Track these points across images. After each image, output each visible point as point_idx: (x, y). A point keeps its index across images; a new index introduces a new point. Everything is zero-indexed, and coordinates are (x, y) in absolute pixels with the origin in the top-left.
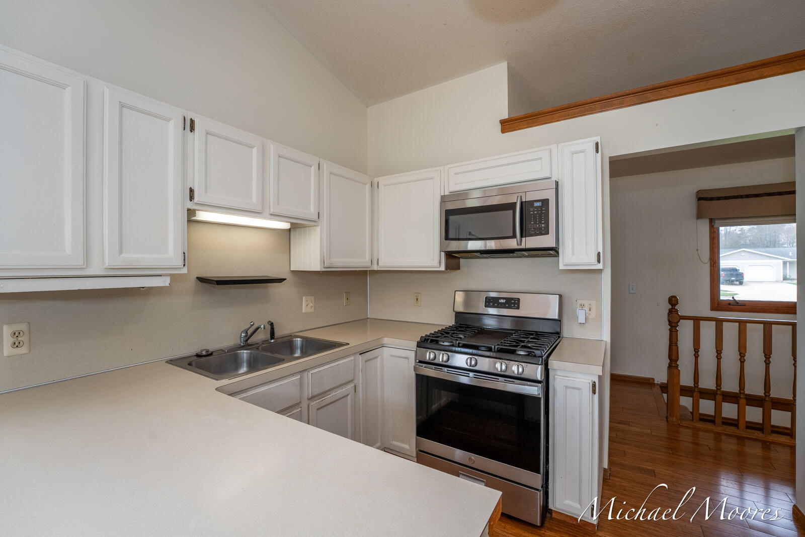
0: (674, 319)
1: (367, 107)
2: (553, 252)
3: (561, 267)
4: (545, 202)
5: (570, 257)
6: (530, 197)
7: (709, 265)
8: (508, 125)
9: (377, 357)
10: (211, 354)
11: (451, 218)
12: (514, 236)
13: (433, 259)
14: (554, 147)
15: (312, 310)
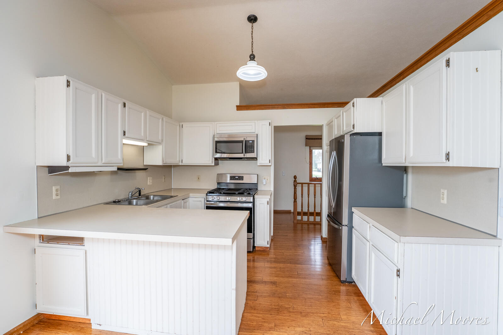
0: (295, 184)
1: (172, 85)
2: (255, 159)
3: (258, 164)
4: (253, 141)
5: (260, 161)
6: (248, 139)
7: (309, 164)
8: (239, 108)
9: (187, 202)
10: (120, 201)
11: (218, 144)
12: (242, 153)
13: (209, 161)
14: (256, 122)
15: (151, 184)
